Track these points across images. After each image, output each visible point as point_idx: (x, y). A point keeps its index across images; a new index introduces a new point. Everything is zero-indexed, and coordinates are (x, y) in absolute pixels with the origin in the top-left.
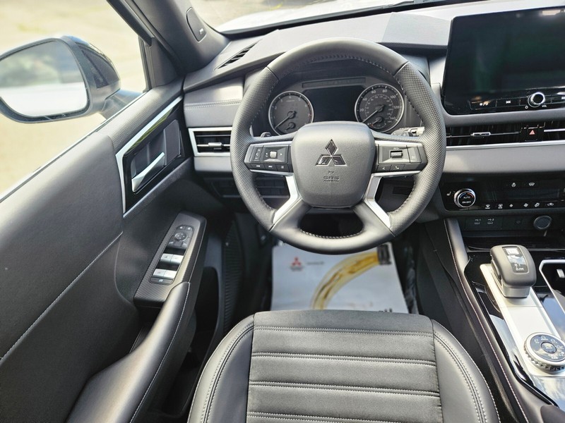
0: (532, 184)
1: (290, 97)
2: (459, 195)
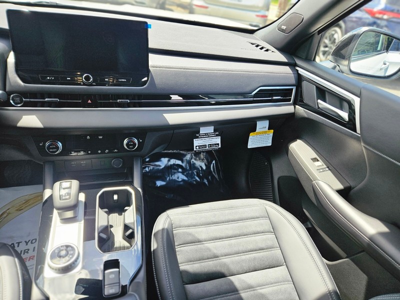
0: (100, 137)
2: (47, 144)
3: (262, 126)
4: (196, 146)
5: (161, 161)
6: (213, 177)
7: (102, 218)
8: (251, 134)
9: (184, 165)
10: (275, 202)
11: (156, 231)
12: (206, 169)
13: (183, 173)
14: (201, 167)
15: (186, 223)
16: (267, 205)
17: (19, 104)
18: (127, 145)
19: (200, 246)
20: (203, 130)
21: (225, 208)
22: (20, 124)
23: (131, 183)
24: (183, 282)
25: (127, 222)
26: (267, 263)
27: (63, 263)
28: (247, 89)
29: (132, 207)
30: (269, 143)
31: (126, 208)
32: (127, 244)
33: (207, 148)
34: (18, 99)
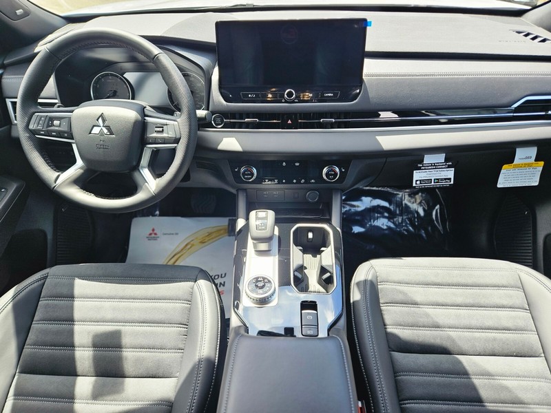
0: (297, 164)
1: (110, 77)
2: (242, 170)
3: (525, 155)
4: (416, 181)
5: (361, 200)
6: (434, 227)
7: (297, 256)
8: (505, 166)
9: (392, 208)
10: (535, 268)
11: (357, 281)
12: (425, 215)
13: (389, 218)
14: (417, 213)
15: (396, 278)
16: (521, 271)
17: (220, 125)
18: (327, 175)
19: (413, 309)
20: (428, 159)
21: (455, 268)
22: (221, 147)
23: (329, 221)
24: (389, 347)
25: (324, 264)
26: (513, 349)
27: (261, 295)
28: (505, 101)
29: (330, 247)
30: (535, 182)
31: (322, 249)
32: (322, 290)
33: (433, 183)
34: (219, 120)
